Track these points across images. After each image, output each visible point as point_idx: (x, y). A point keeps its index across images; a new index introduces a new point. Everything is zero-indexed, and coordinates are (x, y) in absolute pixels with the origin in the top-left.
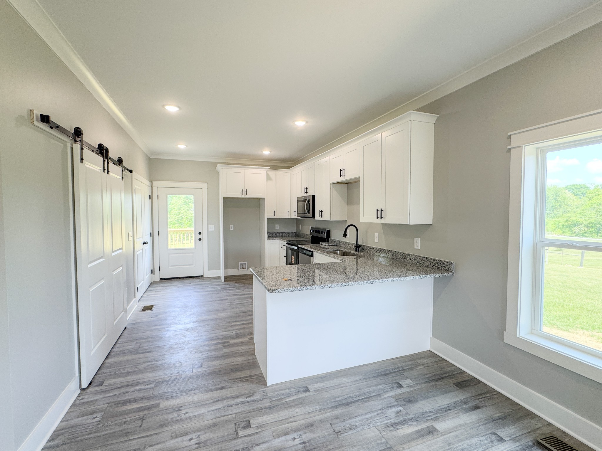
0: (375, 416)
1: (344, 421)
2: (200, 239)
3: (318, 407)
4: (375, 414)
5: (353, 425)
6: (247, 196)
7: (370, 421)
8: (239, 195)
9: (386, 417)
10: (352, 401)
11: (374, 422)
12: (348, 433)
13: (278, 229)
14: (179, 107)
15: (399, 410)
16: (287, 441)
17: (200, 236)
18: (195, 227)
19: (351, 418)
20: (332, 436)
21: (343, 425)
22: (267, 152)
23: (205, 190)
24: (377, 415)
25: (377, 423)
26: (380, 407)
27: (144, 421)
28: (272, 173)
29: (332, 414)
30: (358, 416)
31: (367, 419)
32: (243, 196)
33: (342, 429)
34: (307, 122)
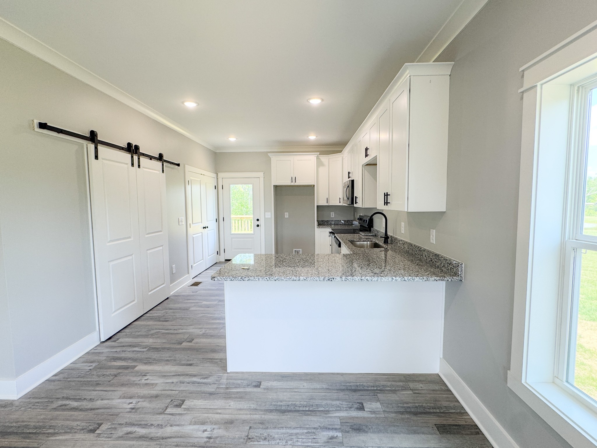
0: (302, 434)
1: (266, 429)
2: (258, 226)
3: (253, 406)
4: (305, 431)
5: (271, 436)
6: (296, 184)
7: (293, 437)
8: (288, 183)
9: (314, 438)
10: (293, 409)
11: (295, 440)
12: (259, 443)
13: (333, 216)
14: (196, 103)
15: (335, 436)
16: (198, 430)
17: (258, 223)
18: (253, 214)
19: (275, 428)
20: (242, 440)
21: (261, 432)
22: (312, 137)
23: (262, 179)
24: (306, 433)
25: (298, 443)
26: (316, 426)
27: (116, 378)
28: (324, 159)
29: (261, 417)
30: (284, 428)
31: (291, 434)
32: (293, 184)
33: (256, 436)
34: (322, 100)
